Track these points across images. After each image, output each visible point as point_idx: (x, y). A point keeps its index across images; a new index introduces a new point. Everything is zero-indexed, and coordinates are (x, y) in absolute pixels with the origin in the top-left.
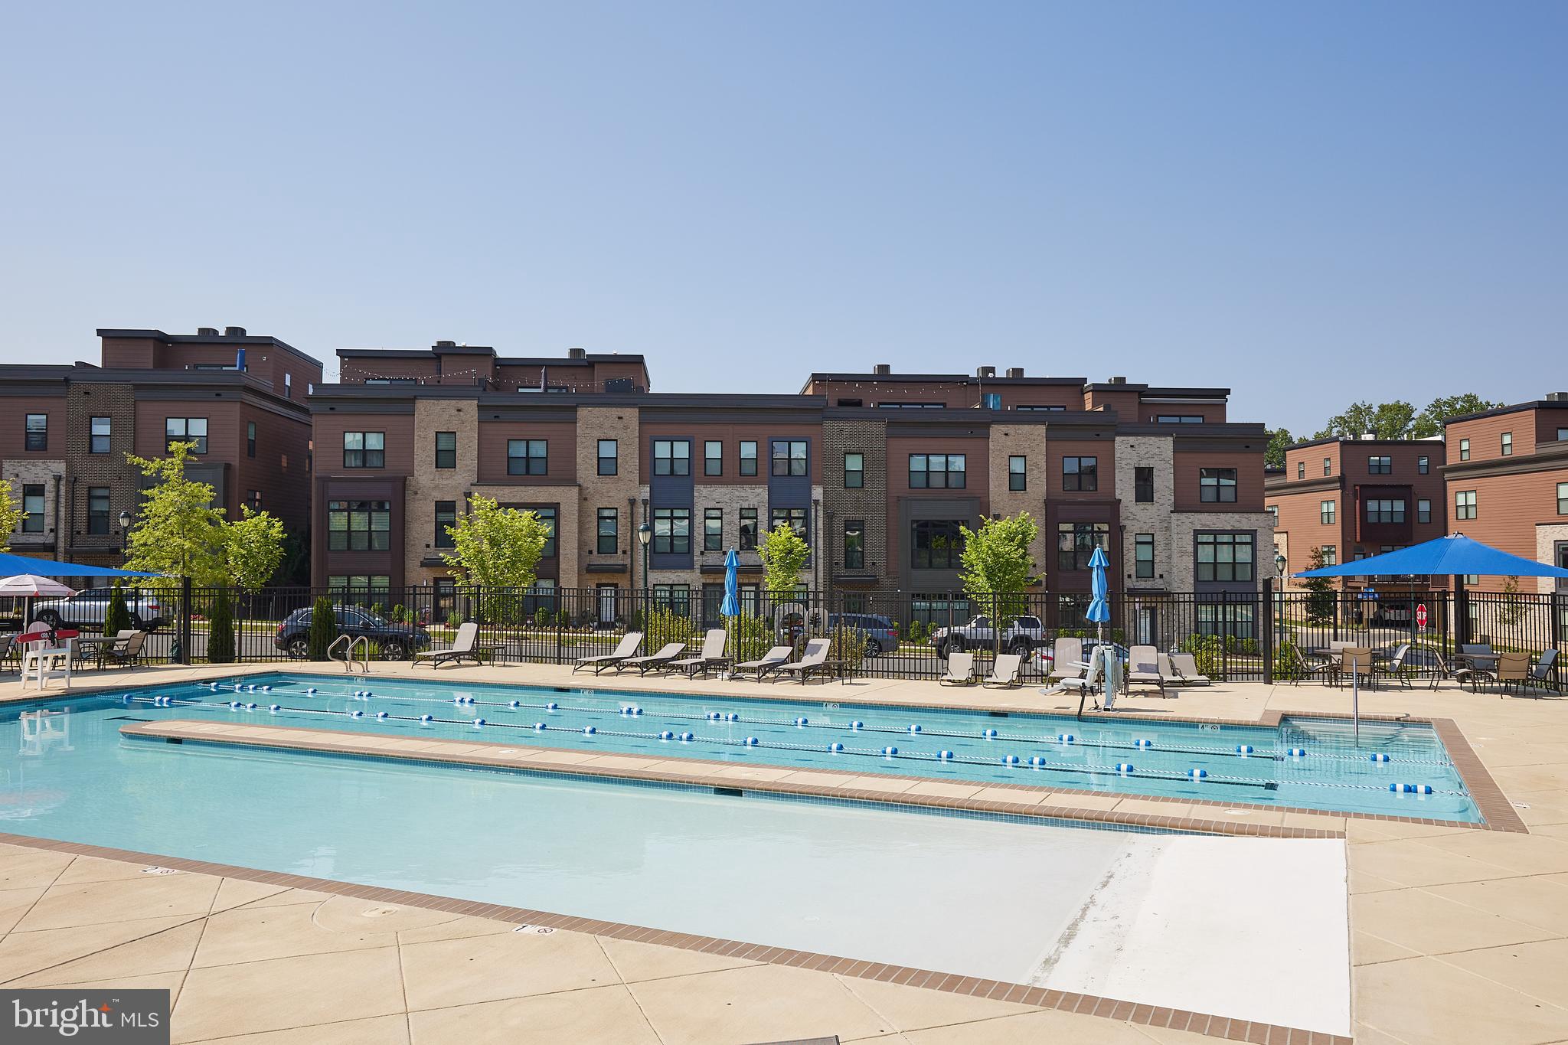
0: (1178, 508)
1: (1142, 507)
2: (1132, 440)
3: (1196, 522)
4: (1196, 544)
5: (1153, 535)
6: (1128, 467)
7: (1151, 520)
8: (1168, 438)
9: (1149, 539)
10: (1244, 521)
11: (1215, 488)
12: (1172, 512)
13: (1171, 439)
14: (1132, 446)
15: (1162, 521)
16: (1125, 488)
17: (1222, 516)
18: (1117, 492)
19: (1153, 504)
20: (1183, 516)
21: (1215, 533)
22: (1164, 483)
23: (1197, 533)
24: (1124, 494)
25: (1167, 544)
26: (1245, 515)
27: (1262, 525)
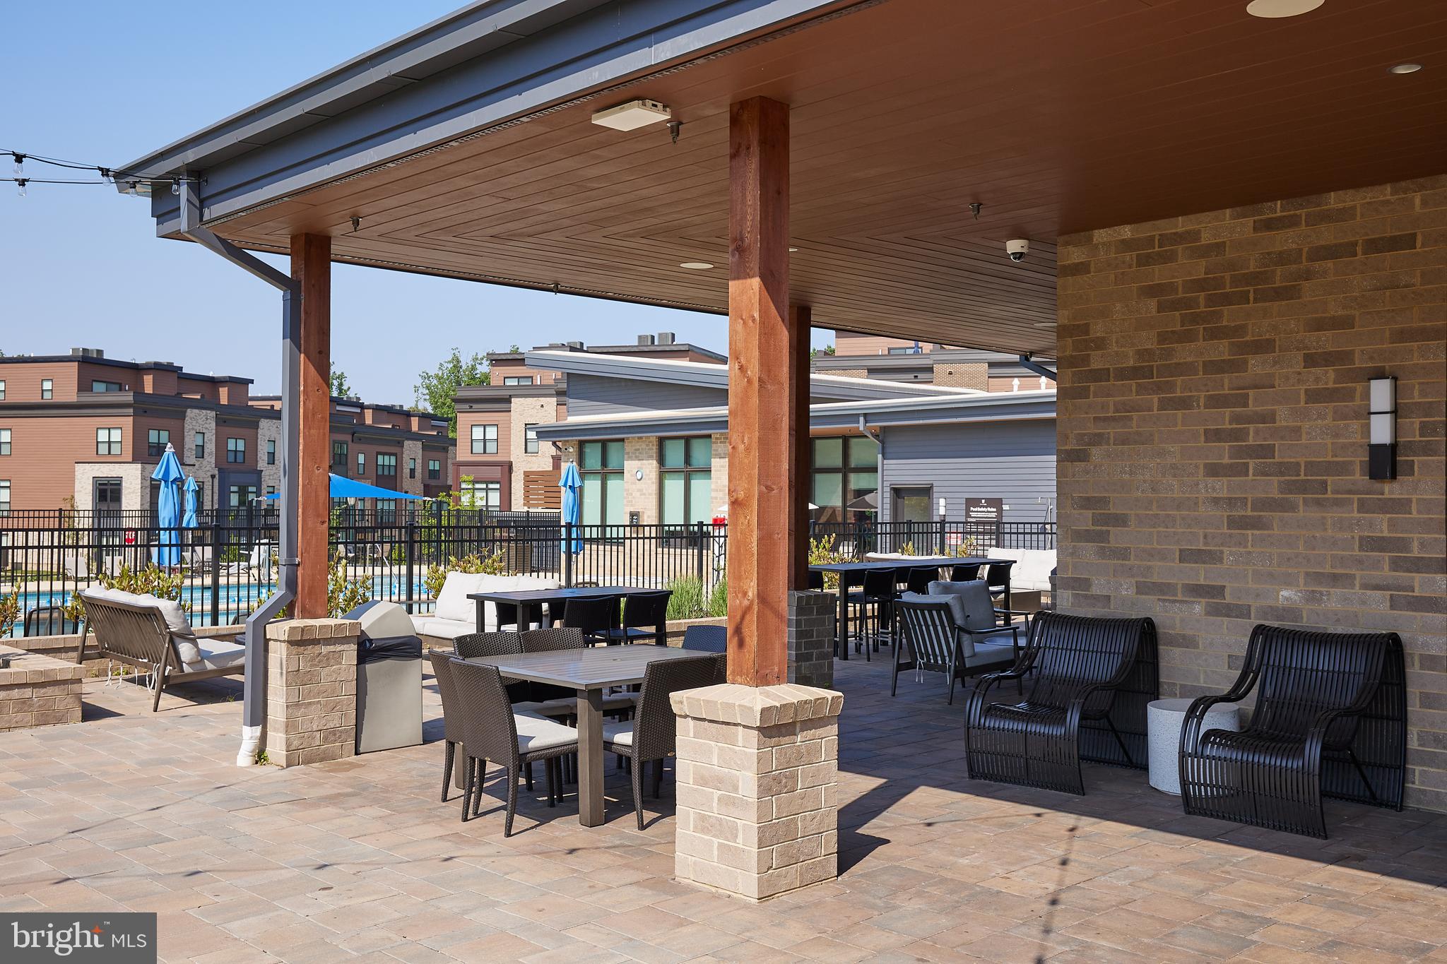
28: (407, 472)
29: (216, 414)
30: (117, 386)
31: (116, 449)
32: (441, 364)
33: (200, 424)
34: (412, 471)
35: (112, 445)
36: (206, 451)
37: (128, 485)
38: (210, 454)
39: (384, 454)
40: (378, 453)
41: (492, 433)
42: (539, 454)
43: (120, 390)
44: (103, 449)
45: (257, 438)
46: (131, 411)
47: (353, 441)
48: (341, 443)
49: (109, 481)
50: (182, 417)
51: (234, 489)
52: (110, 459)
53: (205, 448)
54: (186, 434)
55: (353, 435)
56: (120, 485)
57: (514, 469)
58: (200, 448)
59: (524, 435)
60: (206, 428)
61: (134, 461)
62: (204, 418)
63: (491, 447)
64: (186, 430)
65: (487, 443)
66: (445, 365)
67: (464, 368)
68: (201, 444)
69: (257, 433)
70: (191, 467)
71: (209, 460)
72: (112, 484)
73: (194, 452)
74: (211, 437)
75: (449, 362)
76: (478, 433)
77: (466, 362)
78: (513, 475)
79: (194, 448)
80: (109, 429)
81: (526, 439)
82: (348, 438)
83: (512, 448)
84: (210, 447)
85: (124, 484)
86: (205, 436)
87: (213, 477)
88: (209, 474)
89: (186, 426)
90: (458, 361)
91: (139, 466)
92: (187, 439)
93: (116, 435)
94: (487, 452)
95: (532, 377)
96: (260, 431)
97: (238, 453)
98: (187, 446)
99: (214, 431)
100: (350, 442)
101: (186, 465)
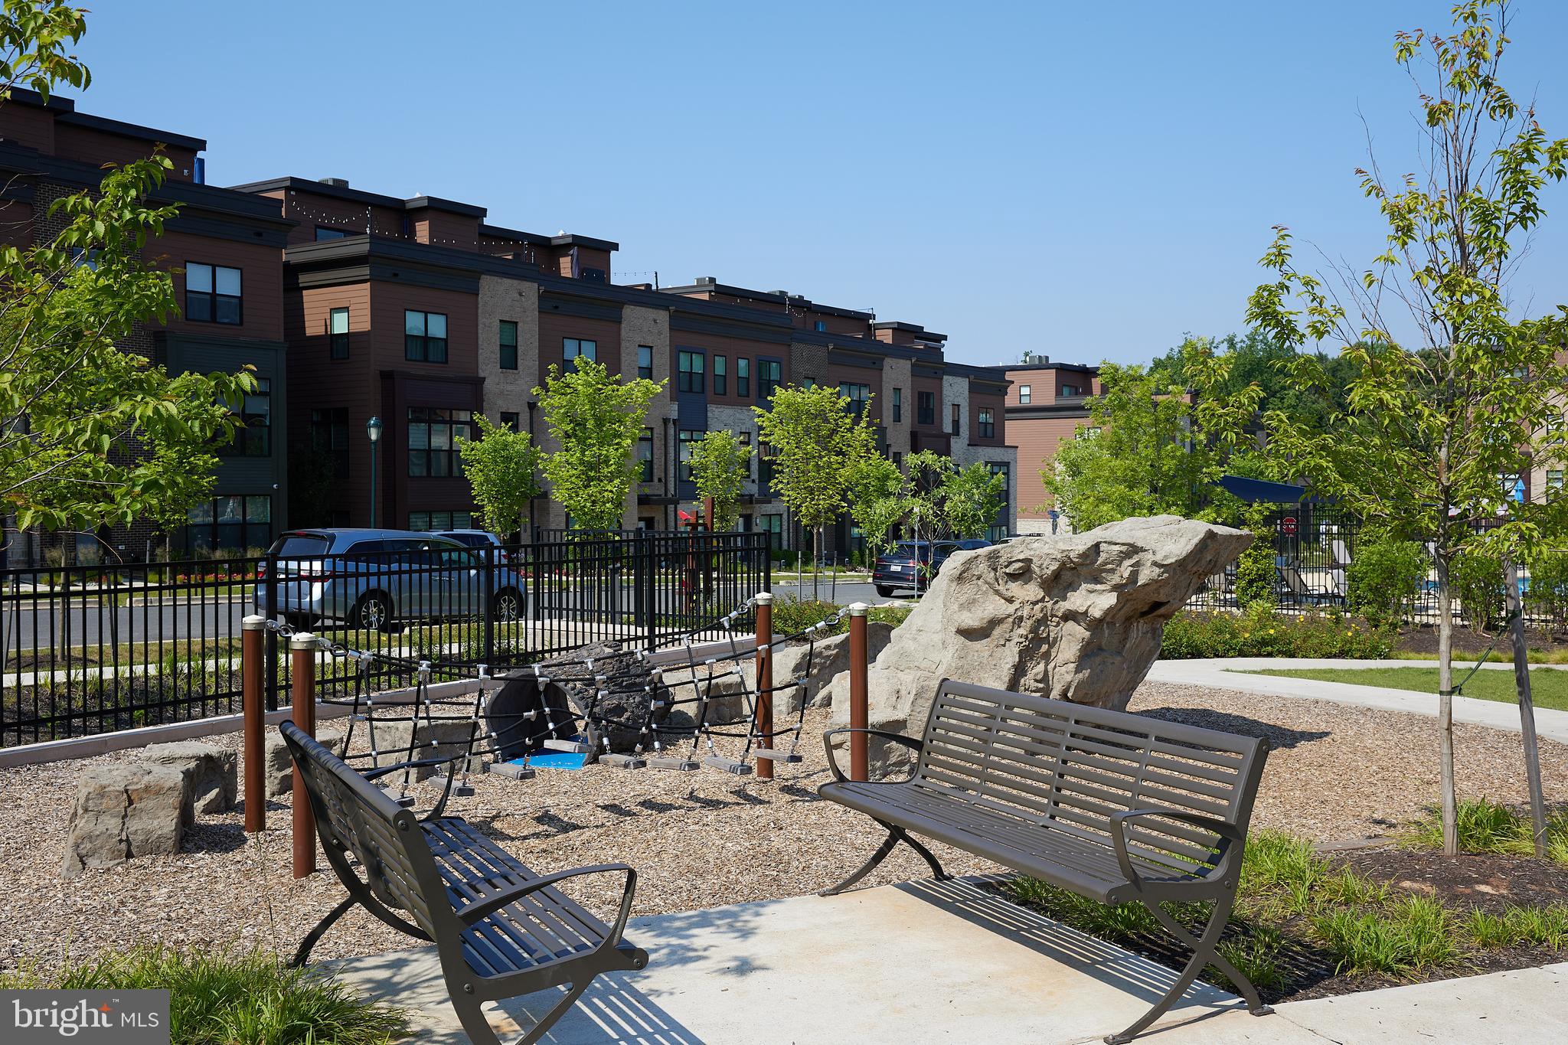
12: (968, 445)
14: (951, 385)
18: (944, 425)
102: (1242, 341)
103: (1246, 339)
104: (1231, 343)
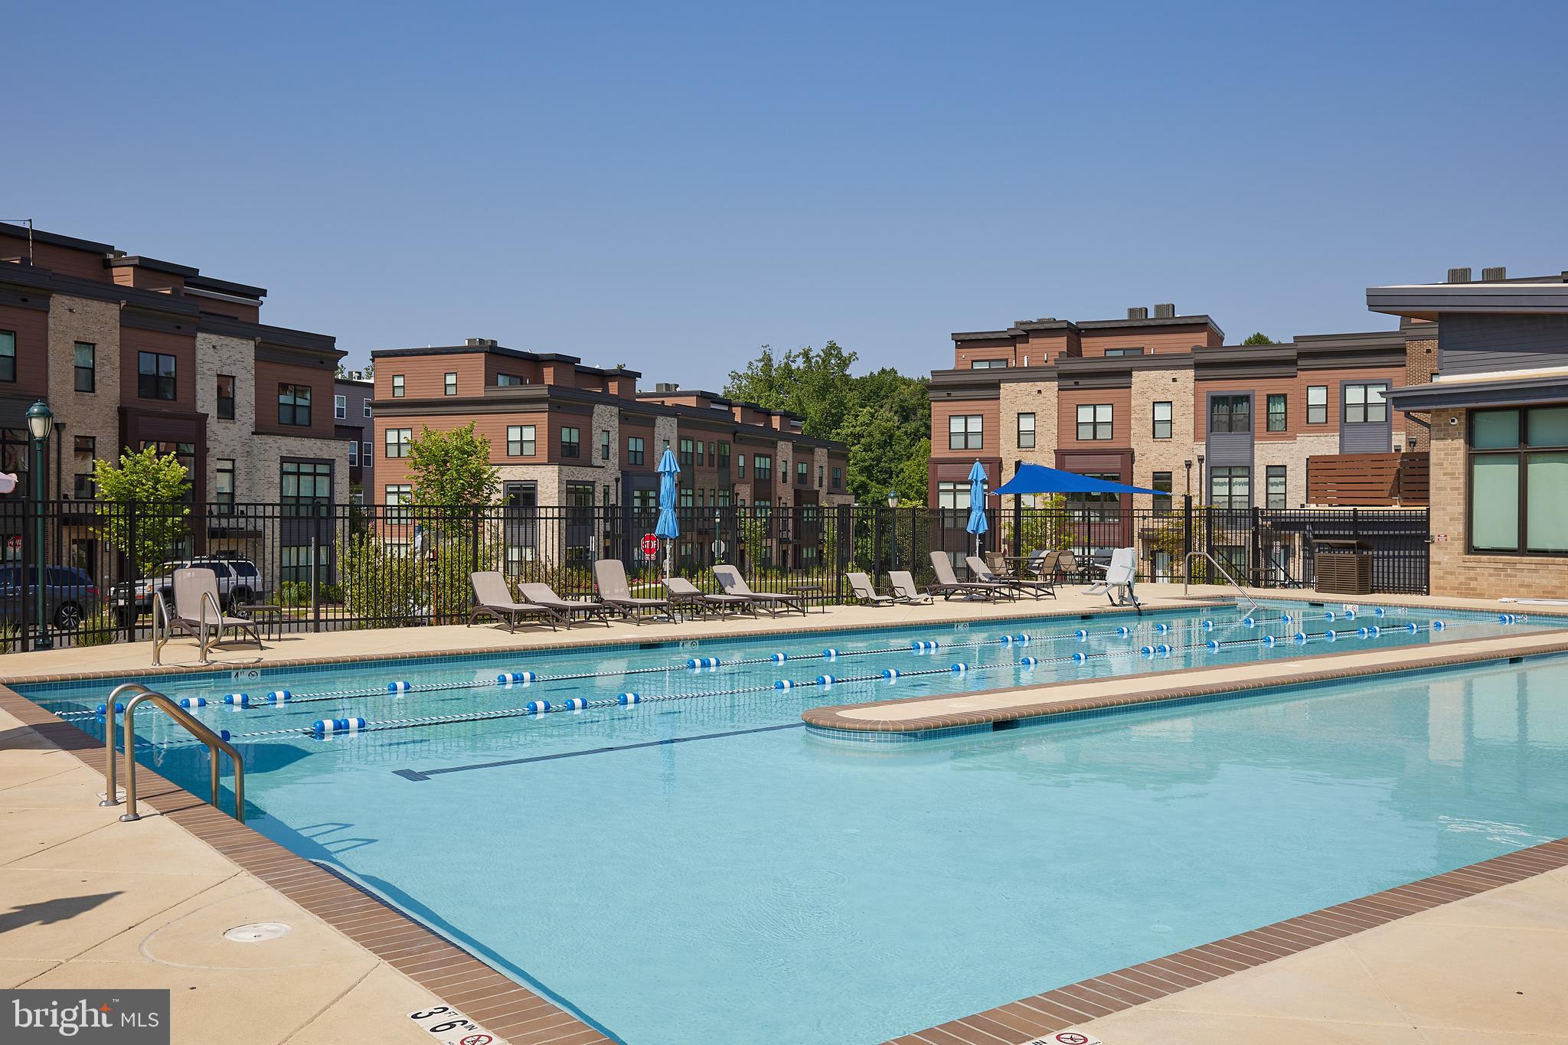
0: (261, 429)
1: (224, 425)
2: (214, 338)
3: (283, 448)
4: (283, 473)
5: (233, 460)
6: (210, 373)
7: (232, 443)
8: (250, 342)
9: (228, 465)
10: (325, 448)
11: (291, 408)
12: (253, 433)
13: (252, 343)
14: (214, 347)
15: (244, 444)
16: (206, 401)
17: (306, 441)
18: (199, 404)
19: (235, 423)
20: (270, 440)
21: (299, 461)
22: (245, 396)
23: (284, 460)
24: (205, 407)
25: (248, 473)
26: (326, 442)
27: (339, 454)
28: (780, 475)
29: (619, 411)
30: (519, 380)
31: (529, 449)
32: (751, 363)
33: (605, 420)
34: (785, 474)
35: (524, 445)
36: (611, 451)
37: (543, 489)
38: (615, 455)
39: (761, 456)
40: (756, 455)
41: (975, 425)
42: (1037, 449)
43: (522, 383)
44: (515, 450)
45: (654, 437)
46: (546, 406)
47: (734, 441)
48: (724, 443)
49: (521, 485)
50: (590, 414)
51: (637, 494)
52: (522, 461)
53: (610, 448)
54: (593, 432)
55: (735, 434)
56: (534, 489)
57: (1004, 466)
58: (606, 448)
59: (1016, 427)
60: (611, 426)
61: (550, 462)
62: (609, 415)
63: (975, 442)
64: (594, 429)
65: (969, 437)
66: (755, 364)
67: (776, 366)
68: (606, 444)
69: (654, 432)
70: (600, 470)
71: (613, 461)
72: (525, 489)
73: (601, 453)
74: (615, 435)
75: (760, 361)
76: (957, 425)
77: (778, 360)
78: (1002, 474)
79: (601, 448)
80: (521, 427)
81: (1019, 431)
82: (729, 437)
83: (1002, 442)
84: (614, 448)
85: (539, 488)
86: (610, 435)
87: (617, 480)
88: (614, 477)
89: (594, 423)
90: (770, 360)
91: (556, 468)
92: (595, 438)
93: (529, 434)
94: (969, 447)
95: (1007, 360)
96: (656, 429)
97: (638, 454)
98: (595, 446)
99: (617, 430)
100: (732, 443)
101: (595, 467)
102: (818, 356)
103: (822, 354)
104: (806, 355)
